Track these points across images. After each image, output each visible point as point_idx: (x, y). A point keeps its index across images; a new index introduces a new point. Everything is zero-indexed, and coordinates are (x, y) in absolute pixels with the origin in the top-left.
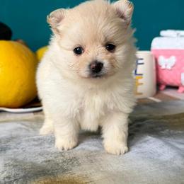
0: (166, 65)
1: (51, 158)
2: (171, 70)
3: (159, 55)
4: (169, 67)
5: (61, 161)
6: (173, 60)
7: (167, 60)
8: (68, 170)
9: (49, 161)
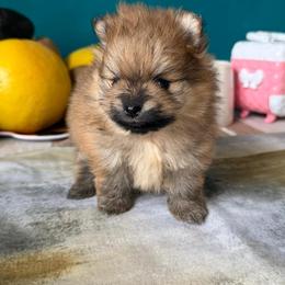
0: (250, 83)
1: (41, 220)
2: (256, 90)
3: (241, 67)
4: (253, 86)
5: (54, 226)
6: (259, 76)
7: (251, 76)
8: (59, 241)
9: (37, 224)
